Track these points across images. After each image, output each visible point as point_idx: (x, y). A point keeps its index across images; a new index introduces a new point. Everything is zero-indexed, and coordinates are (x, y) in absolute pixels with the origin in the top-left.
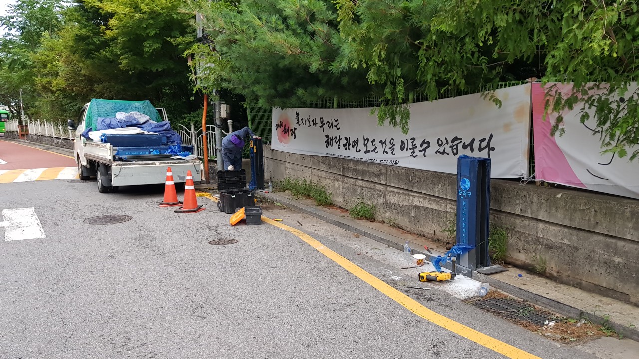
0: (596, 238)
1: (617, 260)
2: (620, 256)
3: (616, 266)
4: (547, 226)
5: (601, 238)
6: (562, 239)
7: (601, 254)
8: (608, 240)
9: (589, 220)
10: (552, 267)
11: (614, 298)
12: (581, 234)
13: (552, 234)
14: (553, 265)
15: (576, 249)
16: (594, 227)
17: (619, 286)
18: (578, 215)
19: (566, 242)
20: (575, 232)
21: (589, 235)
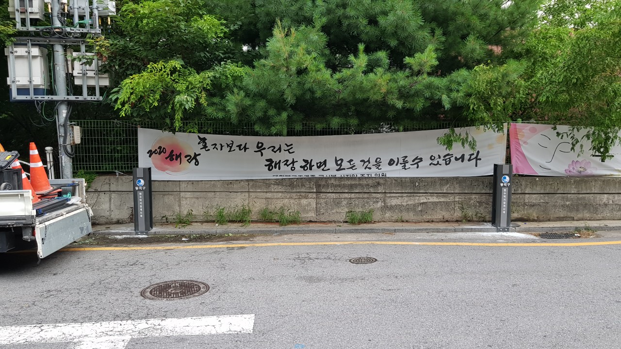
0: (558, 195)
1: (568, 203)
2: (569, 201)
3: (568, 206)
4: (531, 195)
5: (560, 195)
6: (540, 200)
7: (560, 202)
8: (563, 195)
9: (554, 188)
10: (535, 215)
11: (567, 220)
12: (550, 195)
13: (534, 199)
14: (535, 214)
15: (547, 203)
16: (557, 191)
17: (569, 214)
18: (549, 186)
19: (542, 201)
20: (547, 195)
21: (554, 195)
